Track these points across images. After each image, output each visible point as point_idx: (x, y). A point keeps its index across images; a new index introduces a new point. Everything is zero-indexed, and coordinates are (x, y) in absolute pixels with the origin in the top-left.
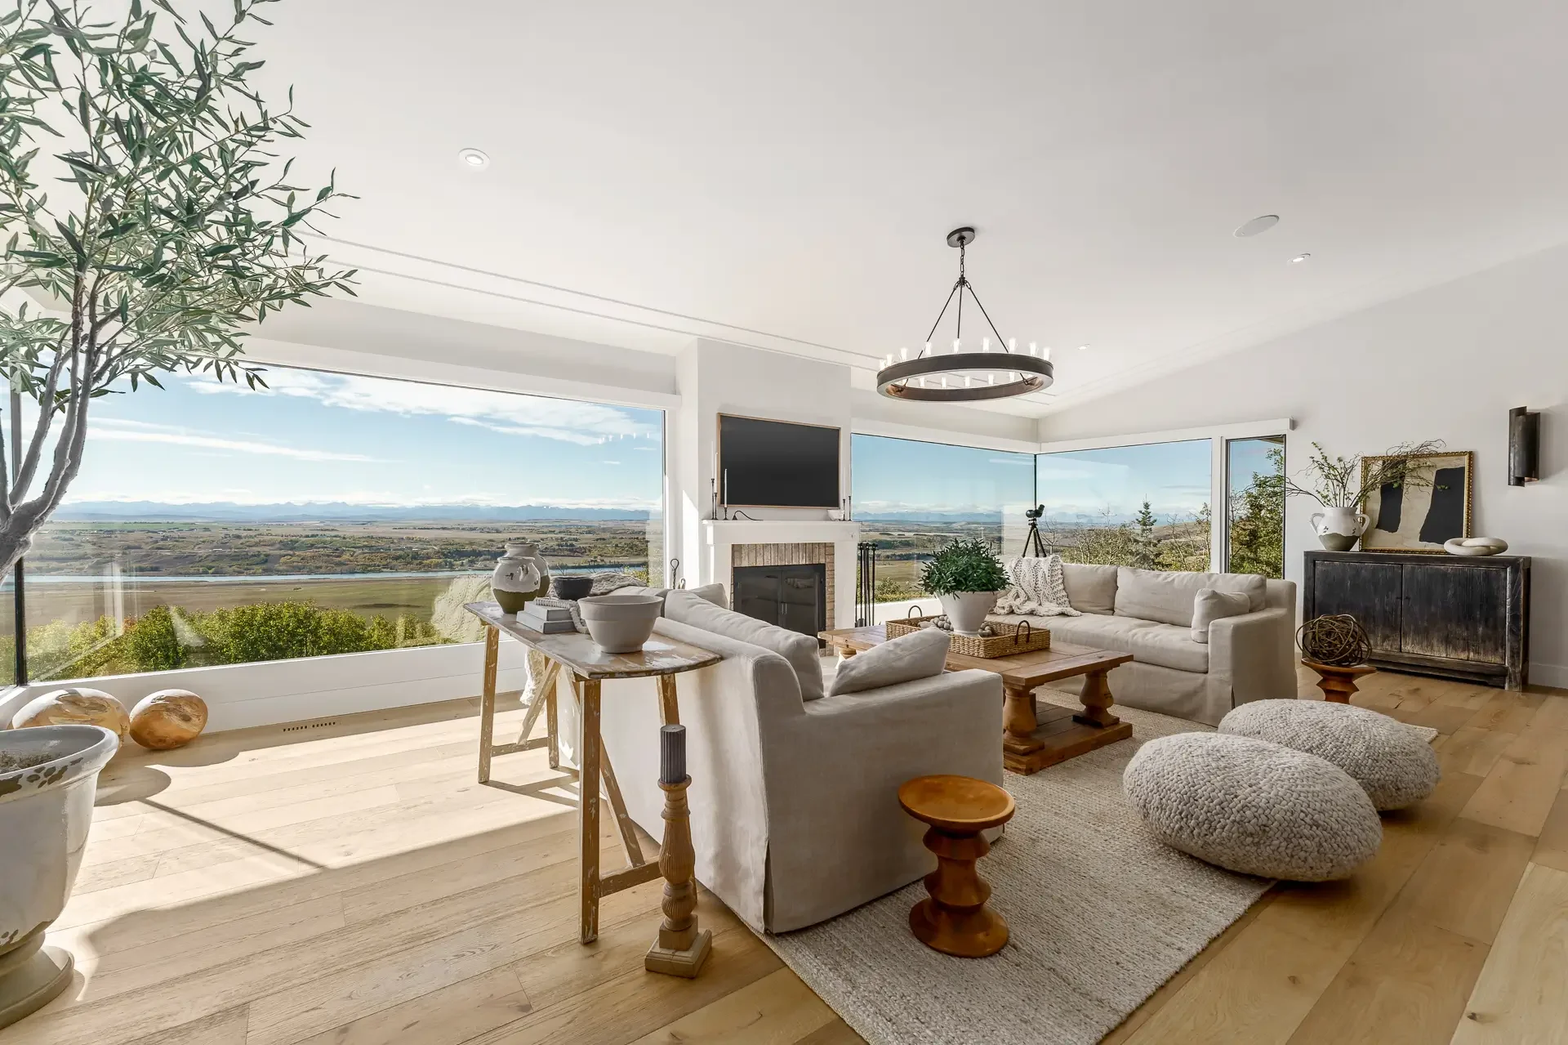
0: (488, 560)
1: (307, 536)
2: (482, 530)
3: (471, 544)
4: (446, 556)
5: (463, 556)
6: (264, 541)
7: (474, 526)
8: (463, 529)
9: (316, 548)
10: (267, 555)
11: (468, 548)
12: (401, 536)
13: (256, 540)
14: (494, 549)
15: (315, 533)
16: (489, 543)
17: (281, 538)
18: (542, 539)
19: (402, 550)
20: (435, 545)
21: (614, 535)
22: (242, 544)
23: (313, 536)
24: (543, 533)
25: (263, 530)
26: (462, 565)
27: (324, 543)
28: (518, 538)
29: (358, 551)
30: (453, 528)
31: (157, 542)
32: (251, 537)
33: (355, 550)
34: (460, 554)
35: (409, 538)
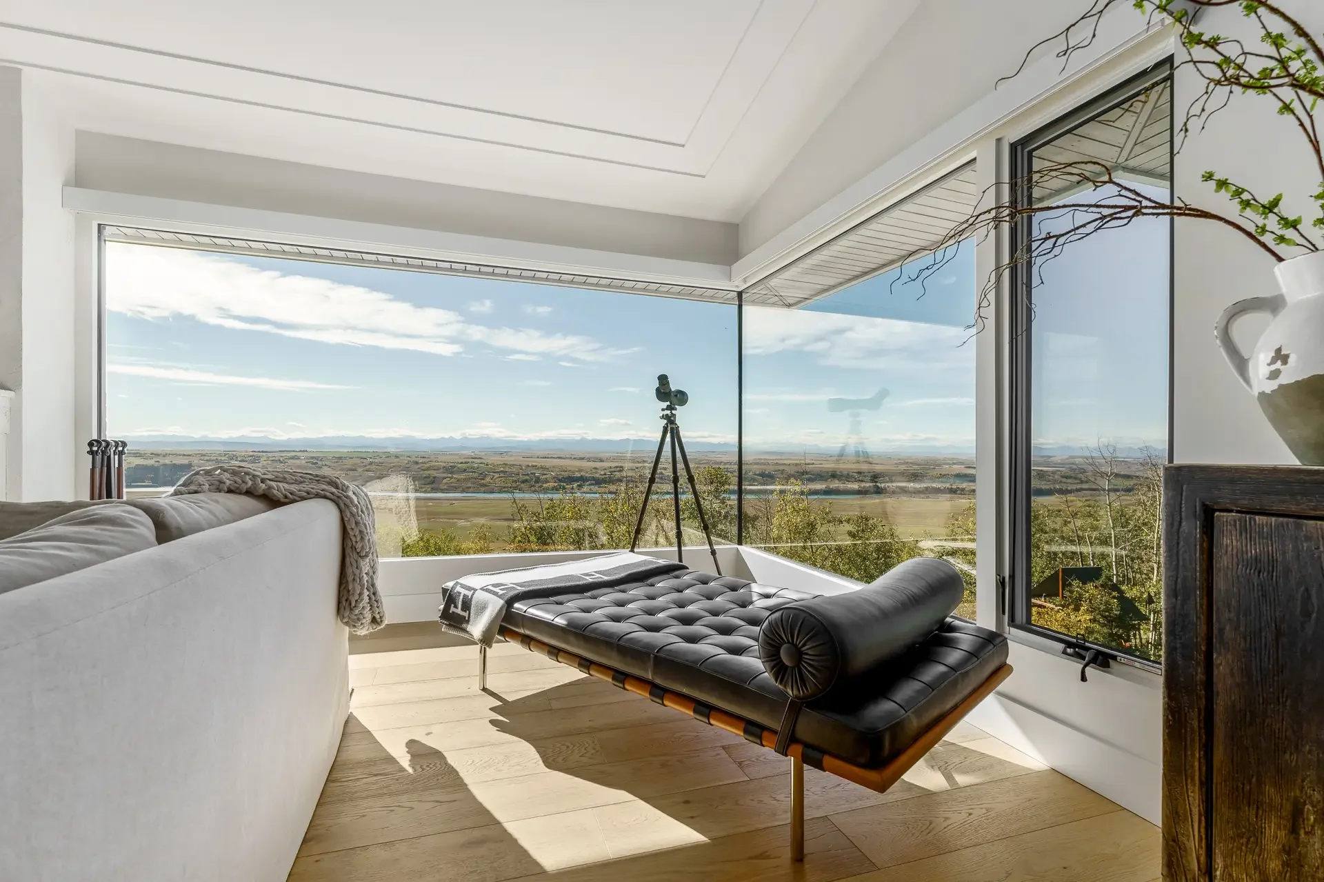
0: (593, 484)
1: (461, 463)
2: (589, 460)
3: (580, 471)
4: (560, 481)
5: (573, 481)
6: (433, 466)
7: (583, 456)
8: (574, 458)
9: (468, 472)
10: (435, 477)
11: (577, 474)
12: (527, 463)
13: (428, 465)
14: (597, 475)
15: (467, 460)
16: (594, 471)
17: (445, 465)
18: (637, 468)
19: (528, 475)
20: (553, 472)
21: (699, 465)
22: (419, 468)
23: (466, 463)
24: (639, 462)
25: (432, 458)
26: (573, 488)
27: (473, 468)
28: (617, 467)
29: (497, 475)
30: (567, 458)
31: (366, 466)
32: (425, 463)
33: (494, 474)
34: (571, 480)
35: (533, 466)
